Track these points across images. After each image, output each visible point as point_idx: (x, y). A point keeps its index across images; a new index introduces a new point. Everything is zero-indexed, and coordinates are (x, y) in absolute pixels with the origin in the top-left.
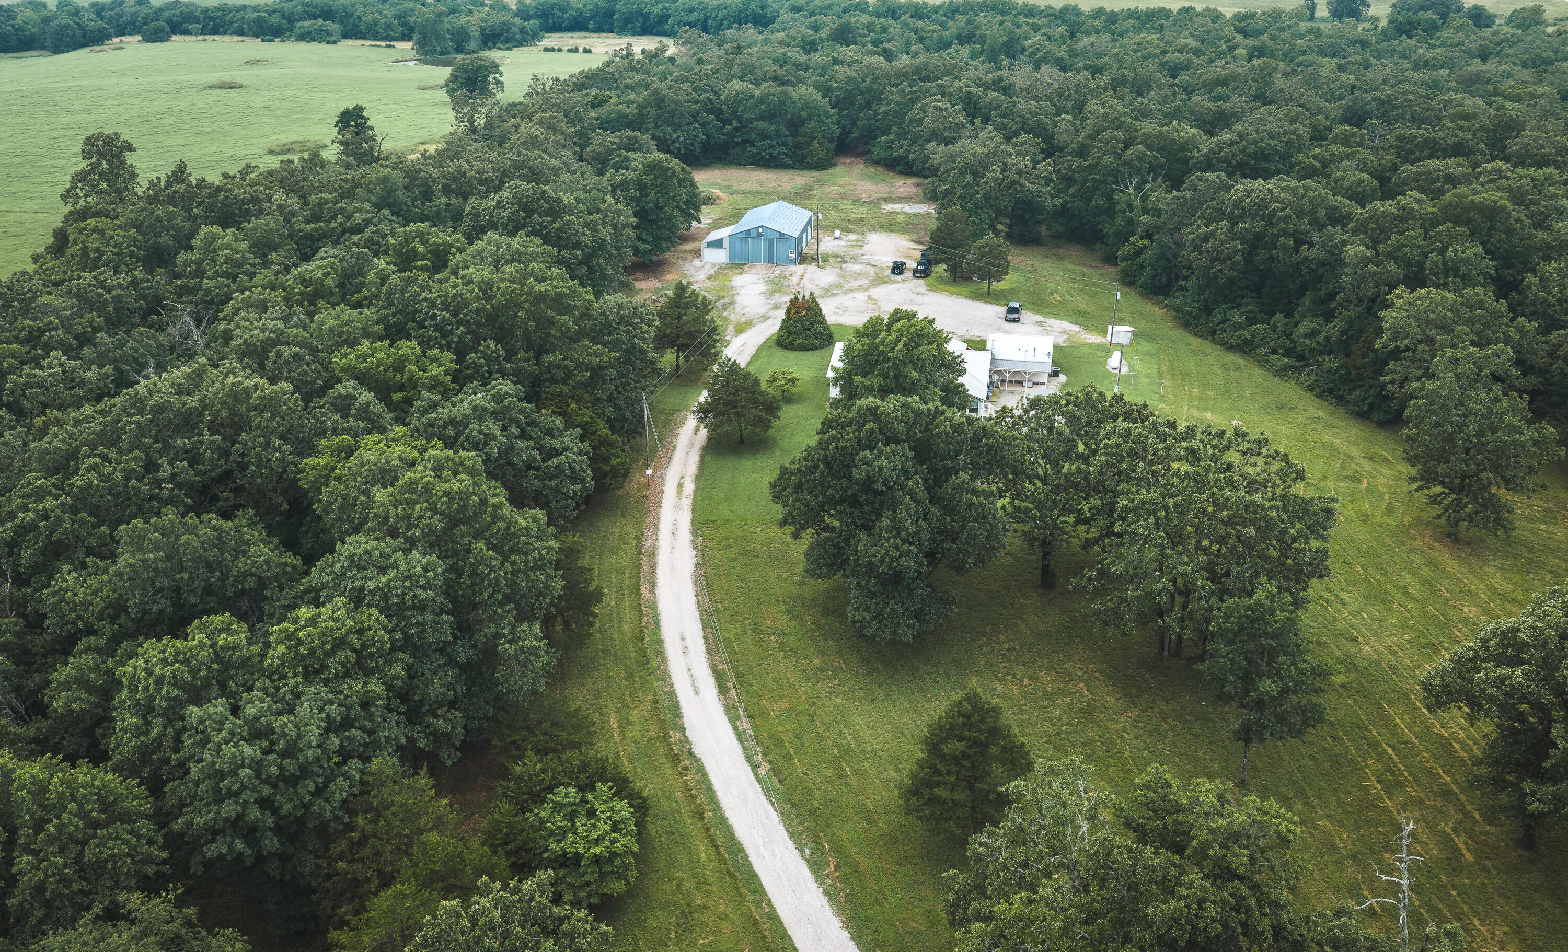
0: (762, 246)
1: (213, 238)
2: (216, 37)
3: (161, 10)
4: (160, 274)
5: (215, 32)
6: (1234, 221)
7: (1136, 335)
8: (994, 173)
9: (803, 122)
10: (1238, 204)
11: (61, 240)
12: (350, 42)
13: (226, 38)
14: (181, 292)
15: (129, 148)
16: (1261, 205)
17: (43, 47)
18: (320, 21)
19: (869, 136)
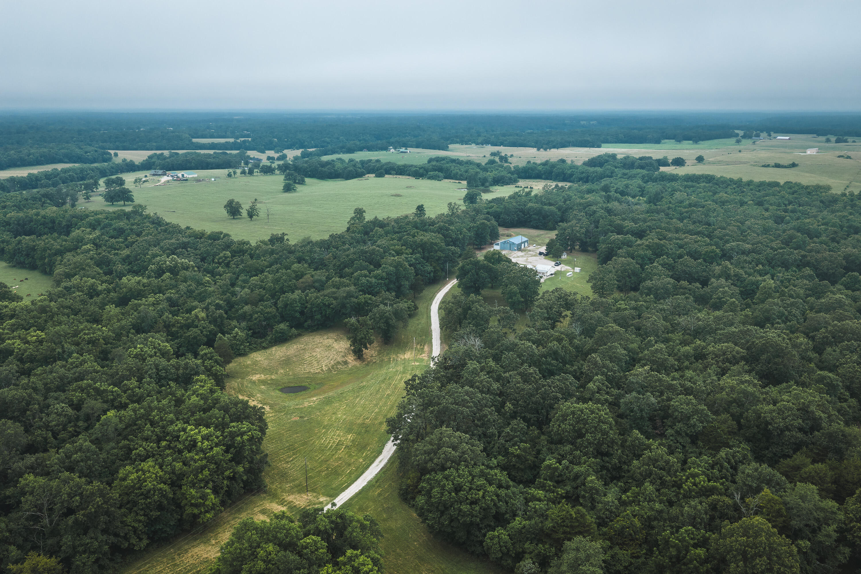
0: (508, 245)
1: (377, 230)
2: (400, 176)
3: (383, 165)
4: (366, 236)
5: (401, 174)
7: (581, 270)
11: (348, 229)
12: (446, 180)
13: (404, 177)
14: (369, 240)
15: (365, 212)
17: (343, 178)
18: (437, 172)
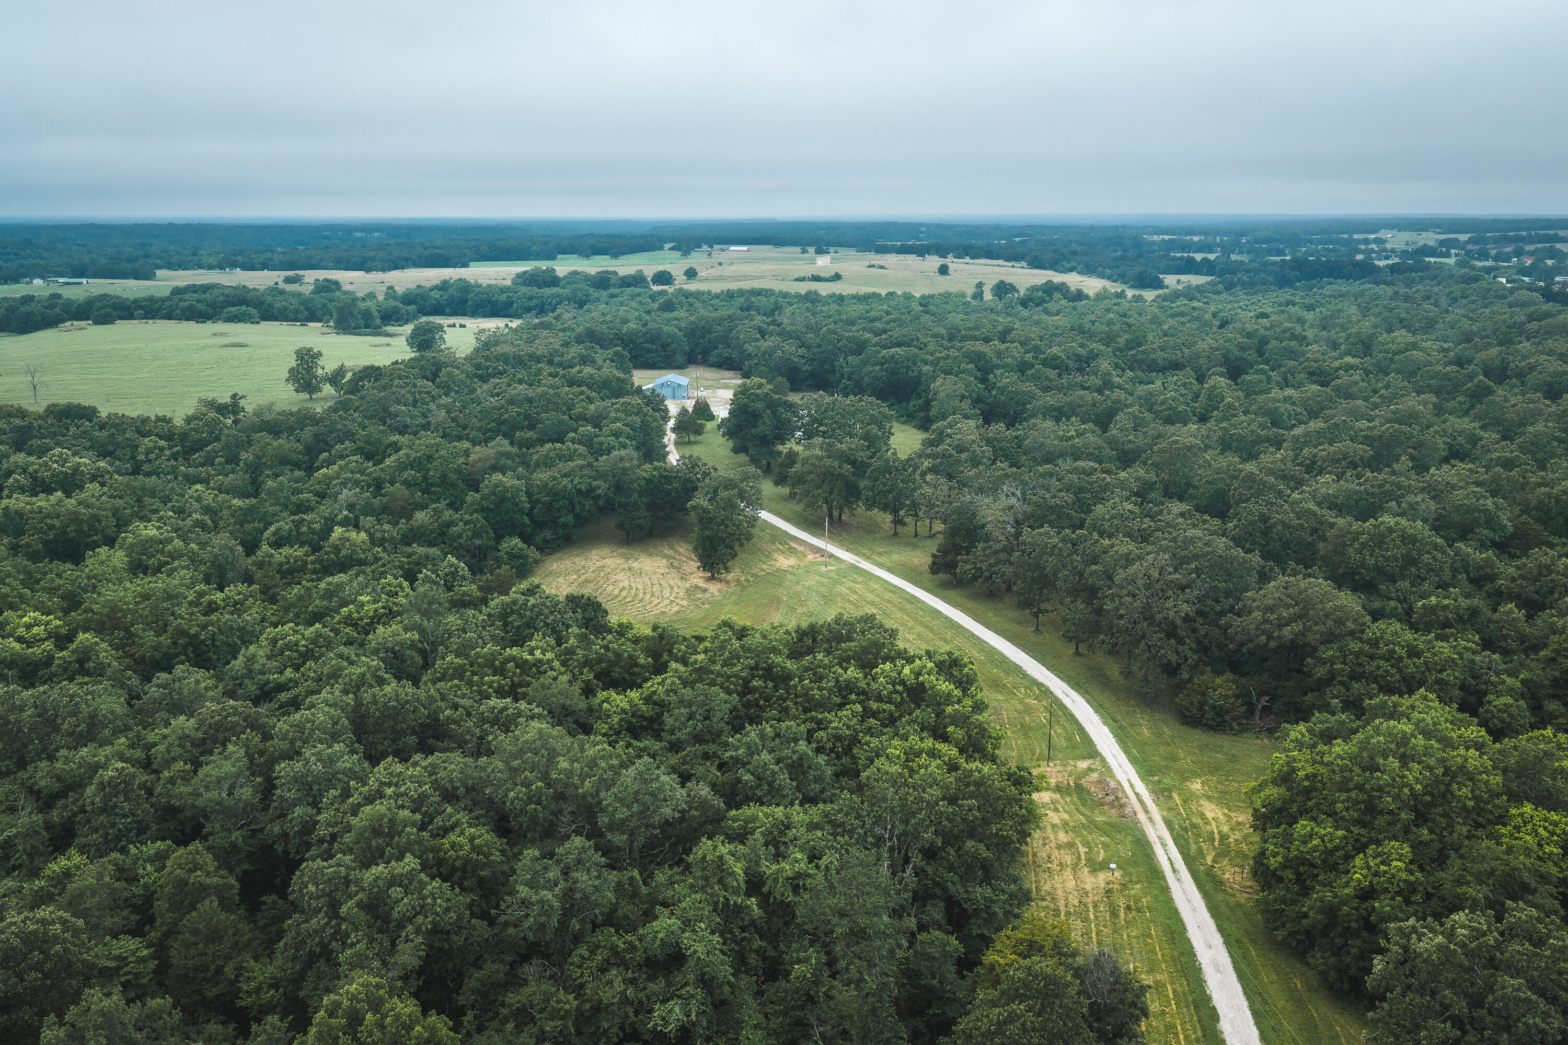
0: (670, 390)
6: (882, 365)
8: (779, 353)
9: (668, 345)
10: (883, 358)
16: (892, 357)
19: (706, 352)
